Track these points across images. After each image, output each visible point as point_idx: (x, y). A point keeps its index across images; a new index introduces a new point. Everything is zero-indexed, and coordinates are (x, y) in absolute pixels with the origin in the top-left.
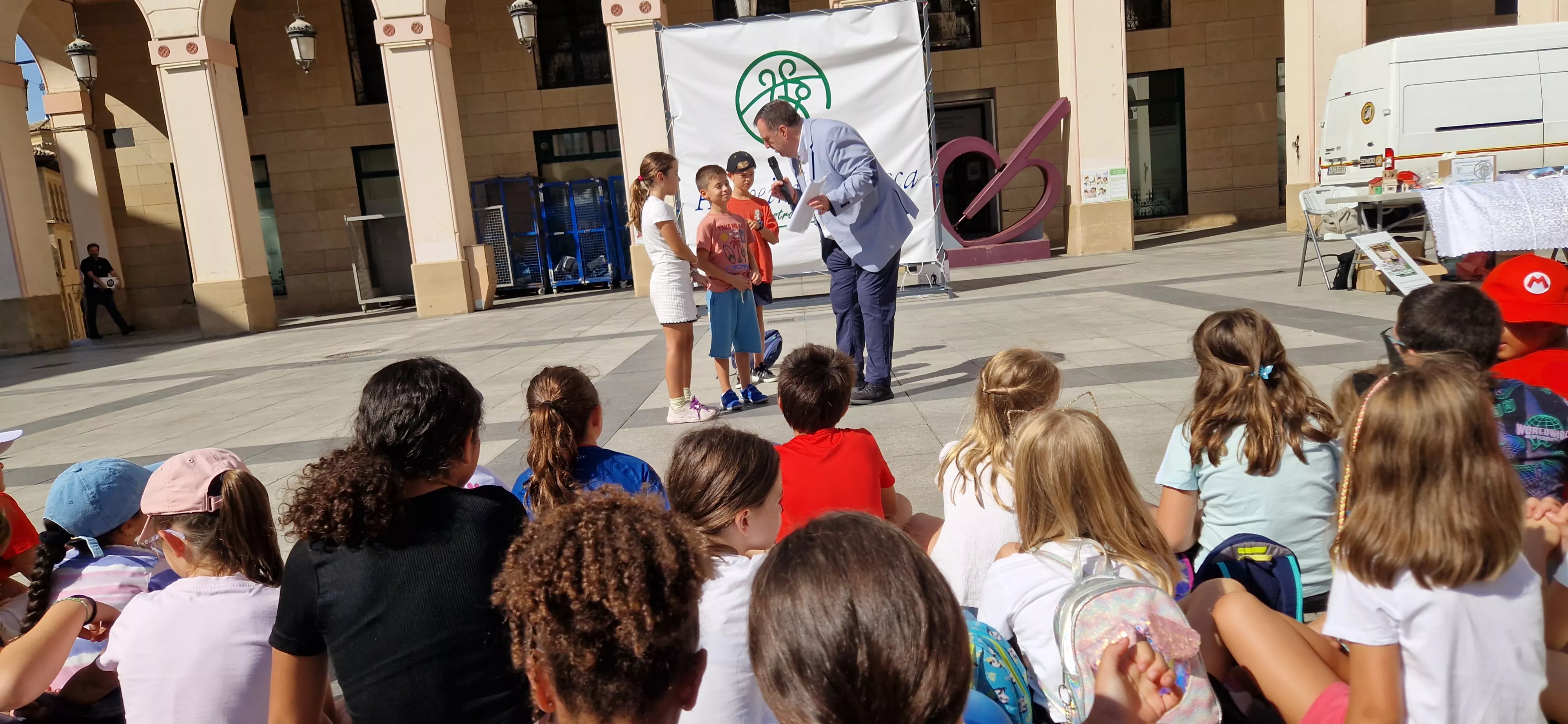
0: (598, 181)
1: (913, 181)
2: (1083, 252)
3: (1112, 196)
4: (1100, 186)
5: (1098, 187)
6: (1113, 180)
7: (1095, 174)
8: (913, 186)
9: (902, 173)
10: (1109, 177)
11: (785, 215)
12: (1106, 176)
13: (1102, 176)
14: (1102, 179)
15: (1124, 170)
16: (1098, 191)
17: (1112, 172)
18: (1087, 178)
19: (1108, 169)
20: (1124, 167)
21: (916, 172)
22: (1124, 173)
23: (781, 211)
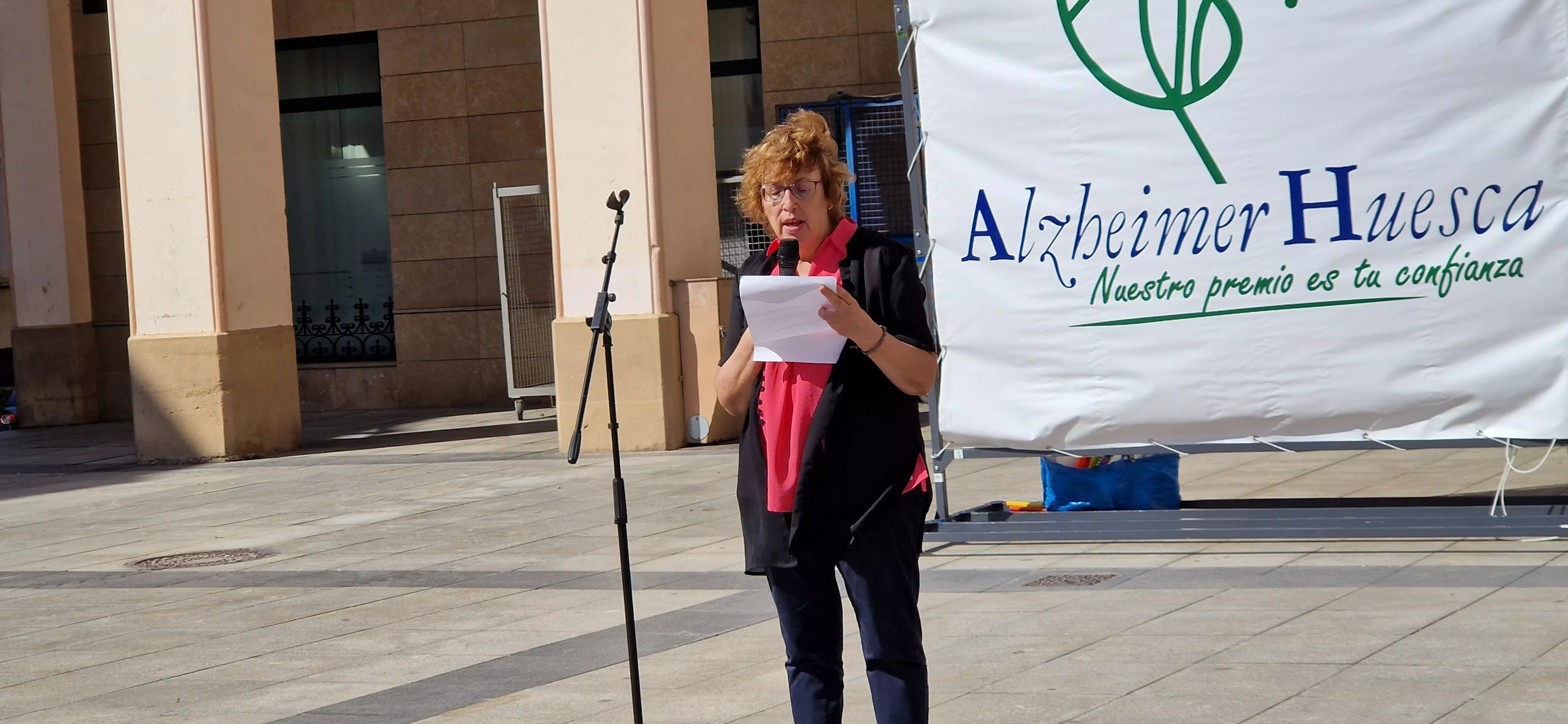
1: (1530, 210)
8: (1529, 224)
9: (1496, 189)
11: (1174, 287)
21: (1538, 187)
23: (1165, 278)
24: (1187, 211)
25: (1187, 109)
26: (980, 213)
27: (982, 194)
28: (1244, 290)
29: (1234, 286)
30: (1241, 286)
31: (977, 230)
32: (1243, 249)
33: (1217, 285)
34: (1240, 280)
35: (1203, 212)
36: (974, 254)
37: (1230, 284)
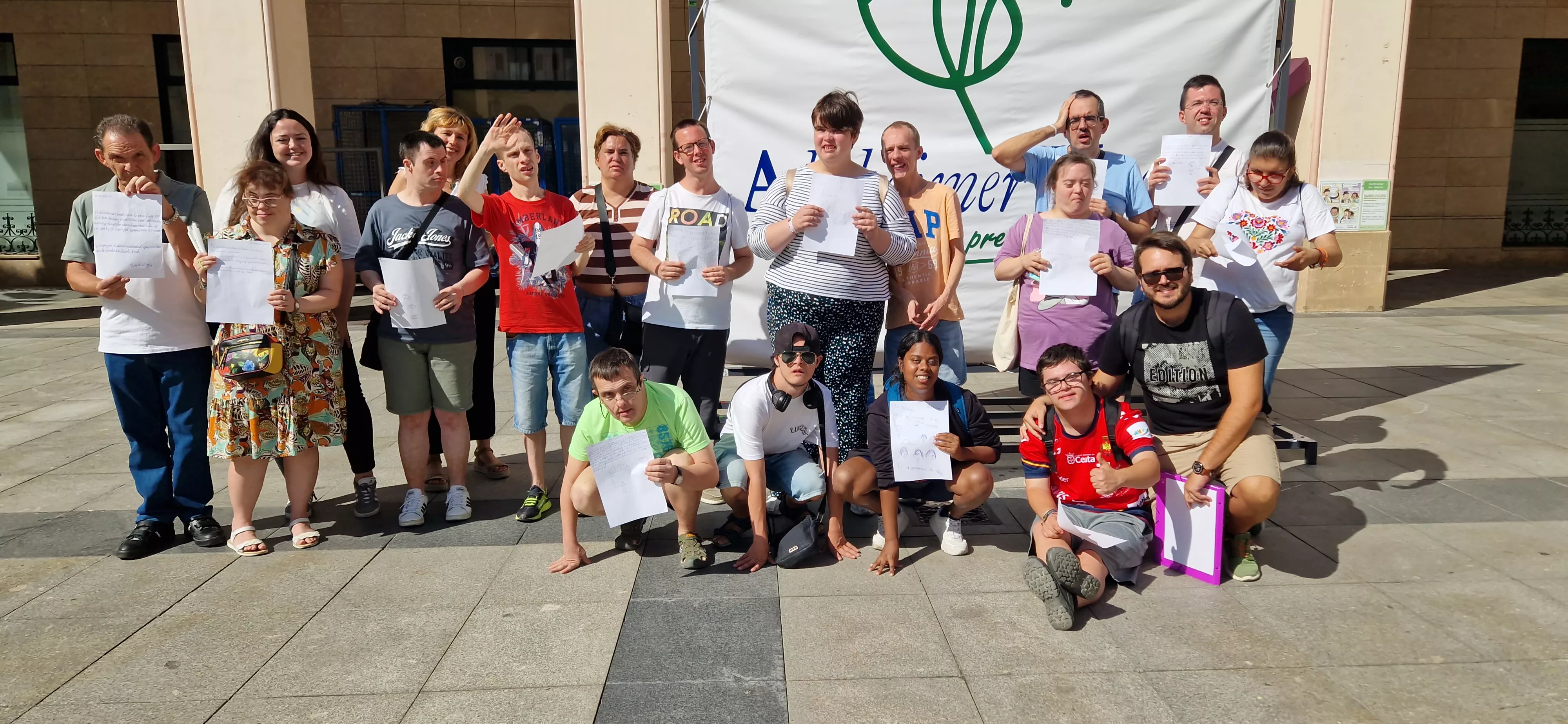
0: (537, 123)
2: (1306, 308)
3: (1363, 224)
4: (1346, 205)
5: (1342, 207)
6: (1367, 198)
7: (1340, 186)
10: (1363, 193)
12: (1356, 190)
13: (1351, 190)
14: (1350, 196)
15: (1385, 183)
16: (1341, 213)
17: (1367, 185)
18: (1327, 190)
19: (1362, 178)
20: (1385, 178)
22: (1385, 188)
24: (958, 176)
25: (968, 90)
26: (762, 170)
27: (765, 155)
28: (999, 243)
29: (991, 240)
30: (997, 240)
31: (758, 185)
32: (1002, 209)
33: (976, 239)
34: (996, 235)
35: (972, 177)
36: (752, 206)
37: (988, 238)
